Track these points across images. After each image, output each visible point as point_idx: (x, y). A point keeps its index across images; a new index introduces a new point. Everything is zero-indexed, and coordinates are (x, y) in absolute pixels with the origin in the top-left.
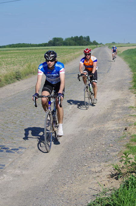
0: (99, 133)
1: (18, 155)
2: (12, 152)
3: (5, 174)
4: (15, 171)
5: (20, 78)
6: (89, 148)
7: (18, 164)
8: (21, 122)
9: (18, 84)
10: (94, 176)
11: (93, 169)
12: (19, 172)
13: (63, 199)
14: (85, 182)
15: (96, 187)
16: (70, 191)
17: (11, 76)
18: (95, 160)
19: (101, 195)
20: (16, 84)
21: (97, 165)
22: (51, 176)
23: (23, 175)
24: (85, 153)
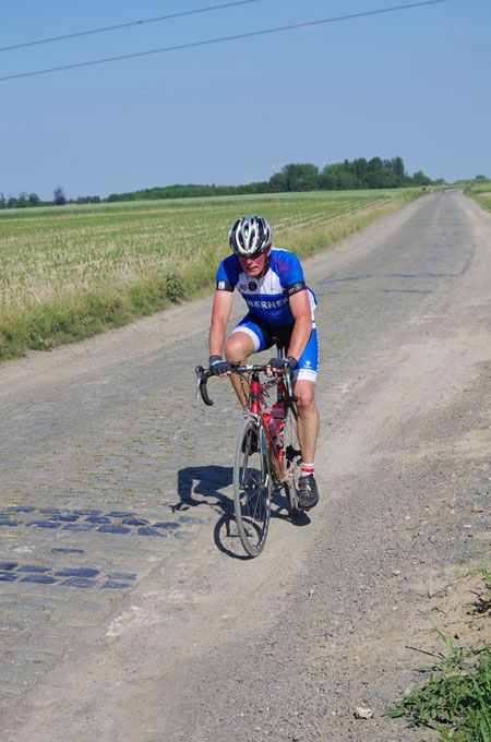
0: (439, 470)
1: (178, 543)
2: (158, 534)
3: (135, 604)
4: (167, 594)
5: (181, 295)
6: (407, 518)
7: (179, 572)
8: (185, 437)
9: (176, 315)
10: (424, 608)
11: (419, 587)
12: (182, 596)
13: (322, 682)
14: (393, 628)
15: (431, 643)
16: (344, 658)
17: (151, 291)
18: (424, 557)
19: (445, 668)
20: (167, 314)
21: (434, 573)
22: (283, 609)
23: (193, 607)
24: (391, 535)
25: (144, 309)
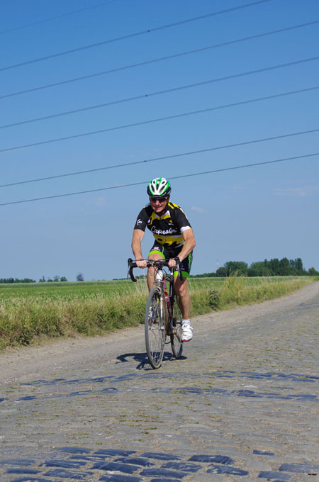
20: (212, 315)
25: (199, 310)
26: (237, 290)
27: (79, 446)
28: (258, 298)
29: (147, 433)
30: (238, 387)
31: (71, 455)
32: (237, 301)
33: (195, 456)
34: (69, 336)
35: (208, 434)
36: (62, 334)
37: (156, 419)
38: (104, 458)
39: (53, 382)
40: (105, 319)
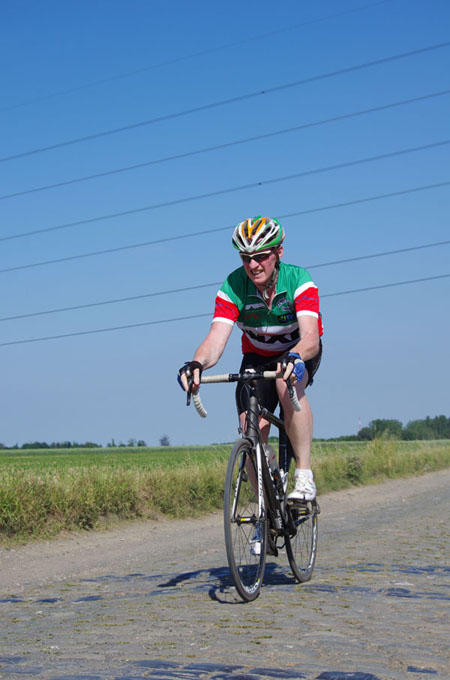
20: (352, 492)
25: (333, 484)
26: (387, 457)
27: (163, 659)
28: (416, 469)
29: (258, 643)
30: (388, 585)
31: (151, 670)
32: (386, 472)
33: (325, 673)
34: (149, 518)
35: (344, 644)
36: (139, 515)
37: (271, 625)
38: (197, 674)
39: (127, 578)
40: (200, 495)
